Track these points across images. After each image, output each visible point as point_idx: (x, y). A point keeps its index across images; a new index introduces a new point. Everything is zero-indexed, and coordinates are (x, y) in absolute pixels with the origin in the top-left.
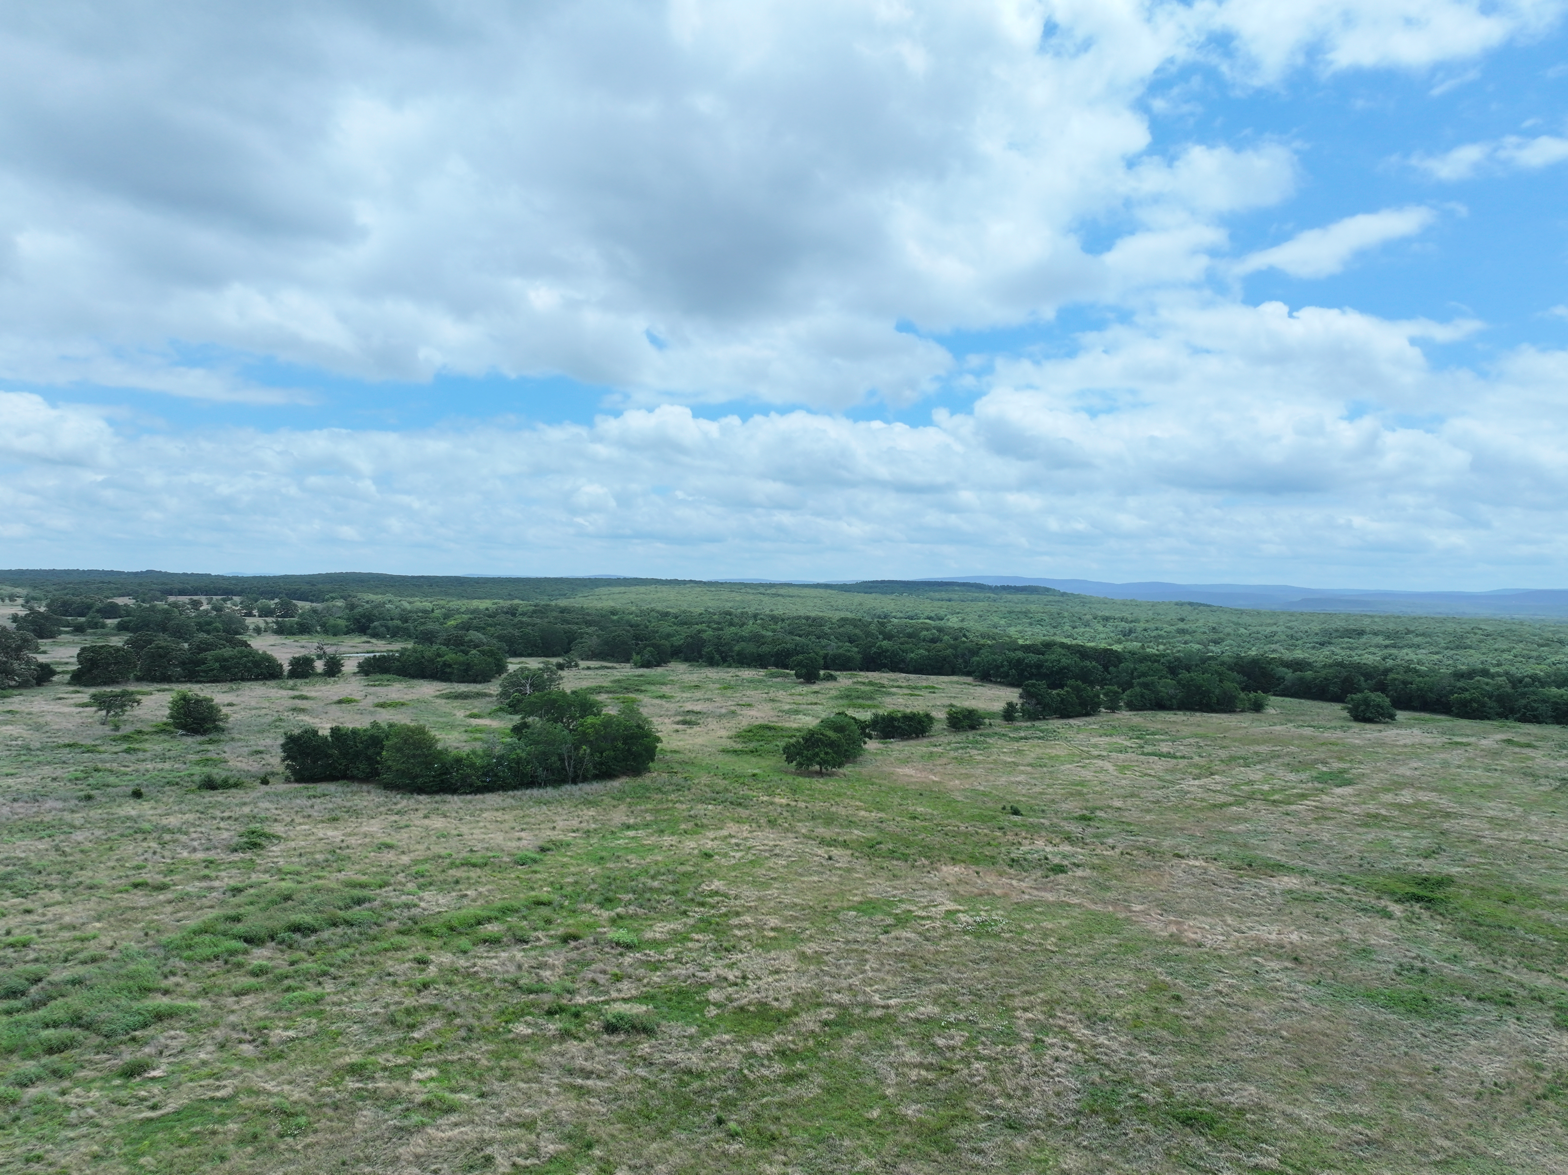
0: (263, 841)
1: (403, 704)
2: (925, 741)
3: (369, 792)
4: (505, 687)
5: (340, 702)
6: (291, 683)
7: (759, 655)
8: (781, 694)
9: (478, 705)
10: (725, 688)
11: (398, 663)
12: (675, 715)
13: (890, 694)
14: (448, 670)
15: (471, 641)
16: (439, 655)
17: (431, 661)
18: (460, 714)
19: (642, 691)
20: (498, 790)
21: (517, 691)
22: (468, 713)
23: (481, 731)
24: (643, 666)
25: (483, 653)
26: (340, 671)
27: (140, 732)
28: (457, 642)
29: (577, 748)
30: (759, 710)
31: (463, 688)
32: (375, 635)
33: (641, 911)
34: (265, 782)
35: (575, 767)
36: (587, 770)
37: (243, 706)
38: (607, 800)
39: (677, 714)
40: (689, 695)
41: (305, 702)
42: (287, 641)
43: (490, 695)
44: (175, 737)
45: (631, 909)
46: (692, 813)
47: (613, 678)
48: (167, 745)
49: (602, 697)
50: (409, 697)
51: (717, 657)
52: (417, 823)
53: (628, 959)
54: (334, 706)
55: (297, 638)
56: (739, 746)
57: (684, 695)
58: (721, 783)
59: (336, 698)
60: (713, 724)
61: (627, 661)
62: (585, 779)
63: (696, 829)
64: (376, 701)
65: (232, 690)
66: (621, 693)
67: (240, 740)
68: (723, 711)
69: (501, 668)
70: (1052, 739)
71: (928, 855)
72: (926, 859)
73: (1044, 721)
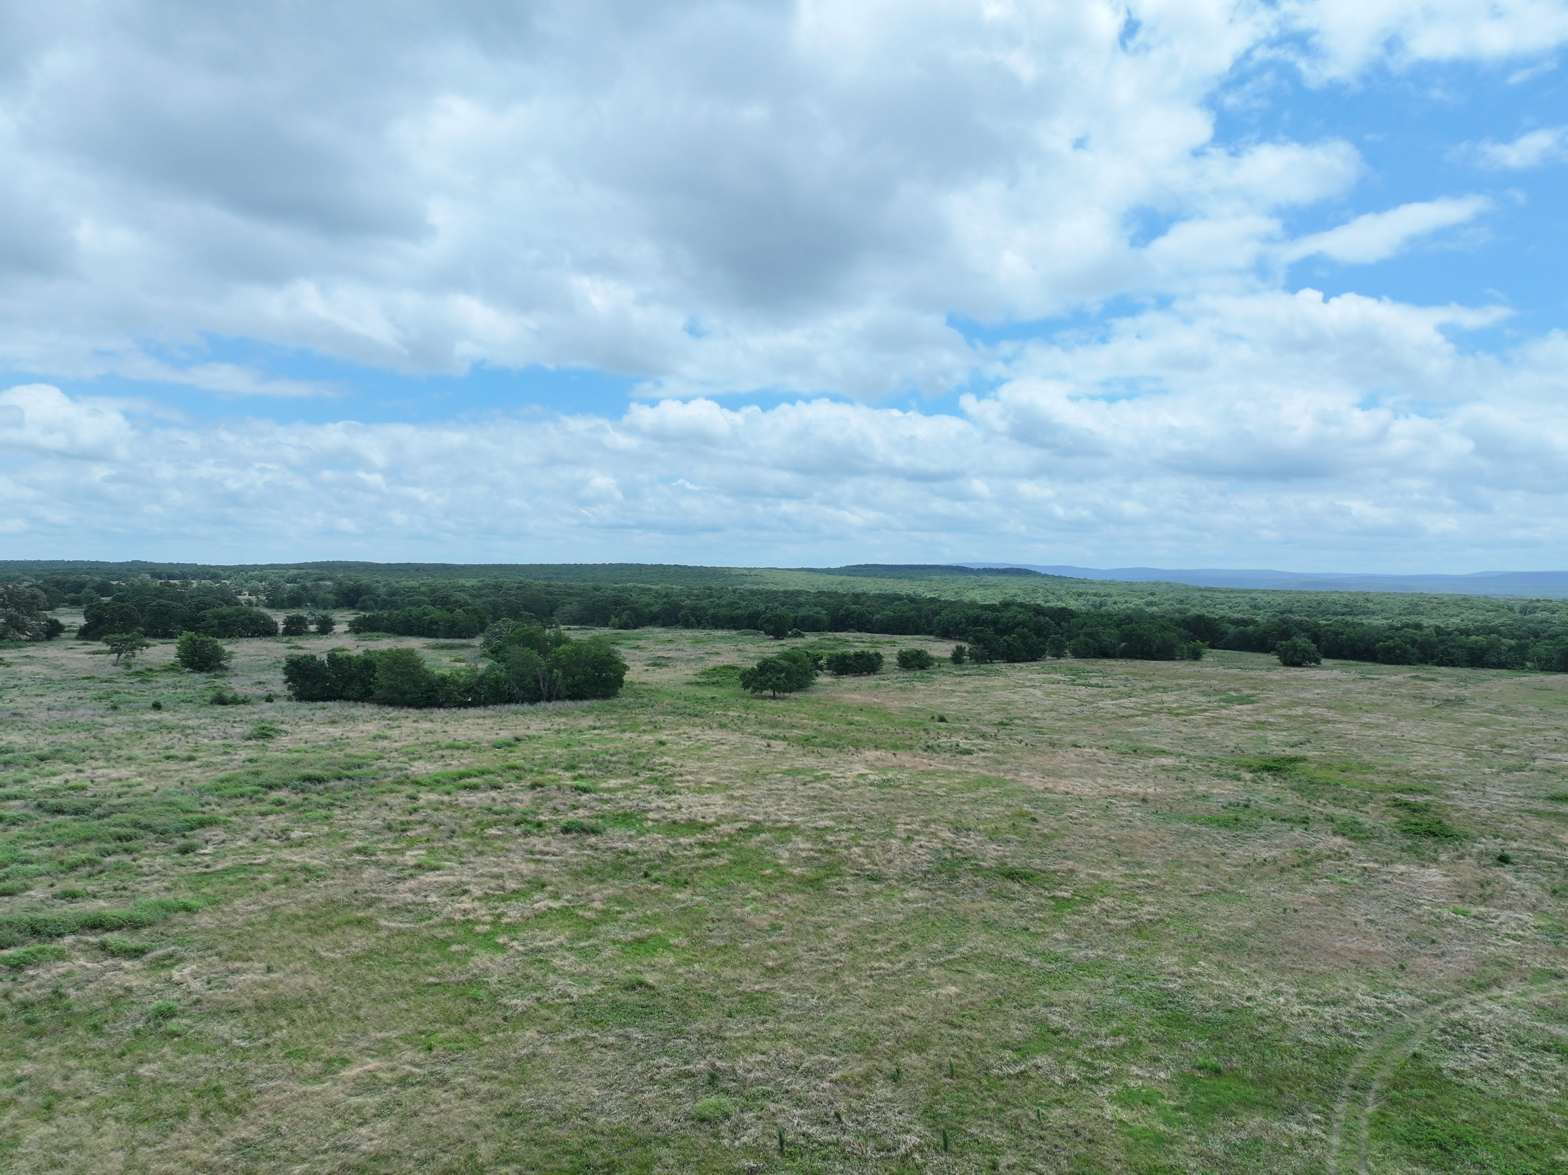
0: (273, 734)
2: (875, 676)
4: (488, 637)
6: (286, 639)
7: (732, 618)
8: (748, 646)
9: (463, 653)
10: (697, 642)
11: (386, 624)
12: (647, 660)
13: (852, 646)
14: (434, 627)
15: (457, 601)
16: (426, 615)
17: (418, 618)
18: (447, 659)
20: (480, 705)
21: (498, 638)
22: (453, 658)
24: (621, 628)
25: (467, 611)
26: (332, 630)
27: (150, 670)
28: (443, 602)
29: (550, 672)
30: (726, 656)
31: (447, 641)
32: (363, 608)
33: (598, 773)
34: (270, 700)
35: (549, 688)
36: (560, 691)
37: (244, 653)
38: (577, 712)
39: (649, 659)
40: (662, 647)
41: (300, 651)
43: (474, 647)
44: (183, 673)
45: (591, 773)
46: (652, 720)
48: (176, 679)
51: (692, 619)
52: (408, 725)
53: (585, 797)
56: (702, 680)
57: (657, 647)
58: (682, 703)
59: (329, 648)
60: (681, 666)
61: (606, 625)
62: (558, 698)
63: (654, 729)
65: (231, 643)
67: (243, 675)
68: (692, 657)
70: (994, 676)
71: (855, 744)
72: (853, 747)
73: (990, 664)
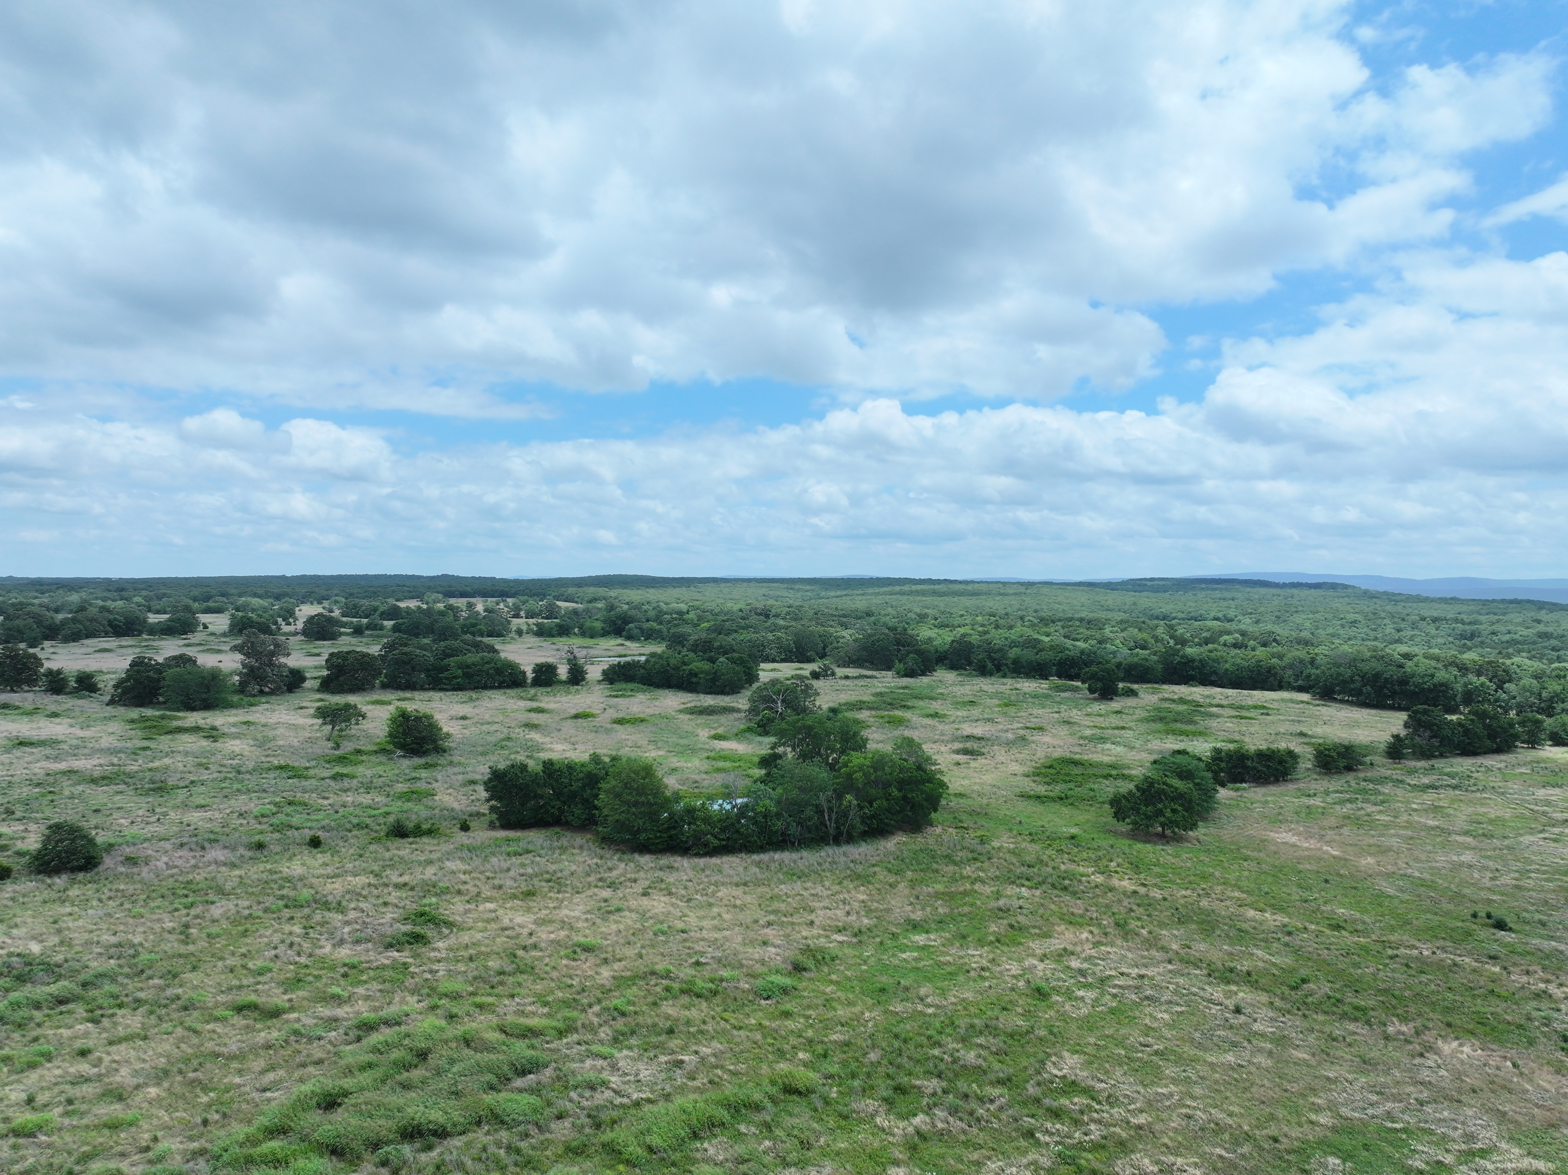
0: (429, 931)
1: (642, 721)
2: (1291, 786)
3: (581, 847)
4: (755, 702)
5: (576, 717)
6: (532, 691)
7: (1039, 664)
8: (1075, 714)
9: (725, 723)
10: (1006, 705)
11: (642, 671)
12: (953, 741)
13: (1212, 715)
14: (694, 680)
15: (721, 647)
16: (685, 664)
17: (677, 668)
18: (704, 734)
19: (909, 708)
20: (740, 851)
21: (768, 708)
22: (713, 732)
23: (725, 758)
24: (906, 675)
25: (732, 661)
26: (584, 679)
27: (359, 752)
28: (704, 648)
29: (840, 796)
30: (1054, 736)
31: (709, 700)
32: (630, 638)
34: (465, 828)
35: (837, 822)
36: (852, 826)
37: (475, 720)
38: (882, 874)
39: (955, 739)
40: (965, 713)
41: (540, 715)
42: (544, 644)
43: (738, 711)
44: (392, 759)
46: (1001, 903)
47: (874, 691)
48: (380, 770)
49: (863, 715)
50: (650, 711)
51: (990, 665)
52: (633, 904)
54: (569, 721)
55: (555, 640)
56: (1042, 790)
57: (959, 713)
58: (1032, 849)
59: (573, 712)
60: (1001, 754)
61: (889, 668)
62: (850, 839)
63: (1012, 933)
64: (616, 715)
65: (471, 699)
66: (885, 709)
67: (459, 764)
68: (1010, 736)
69: (751, 678)
70: (1473, 789)
71: (1399, 1011)
72: (1401, 1022)
73: (1443, 760)
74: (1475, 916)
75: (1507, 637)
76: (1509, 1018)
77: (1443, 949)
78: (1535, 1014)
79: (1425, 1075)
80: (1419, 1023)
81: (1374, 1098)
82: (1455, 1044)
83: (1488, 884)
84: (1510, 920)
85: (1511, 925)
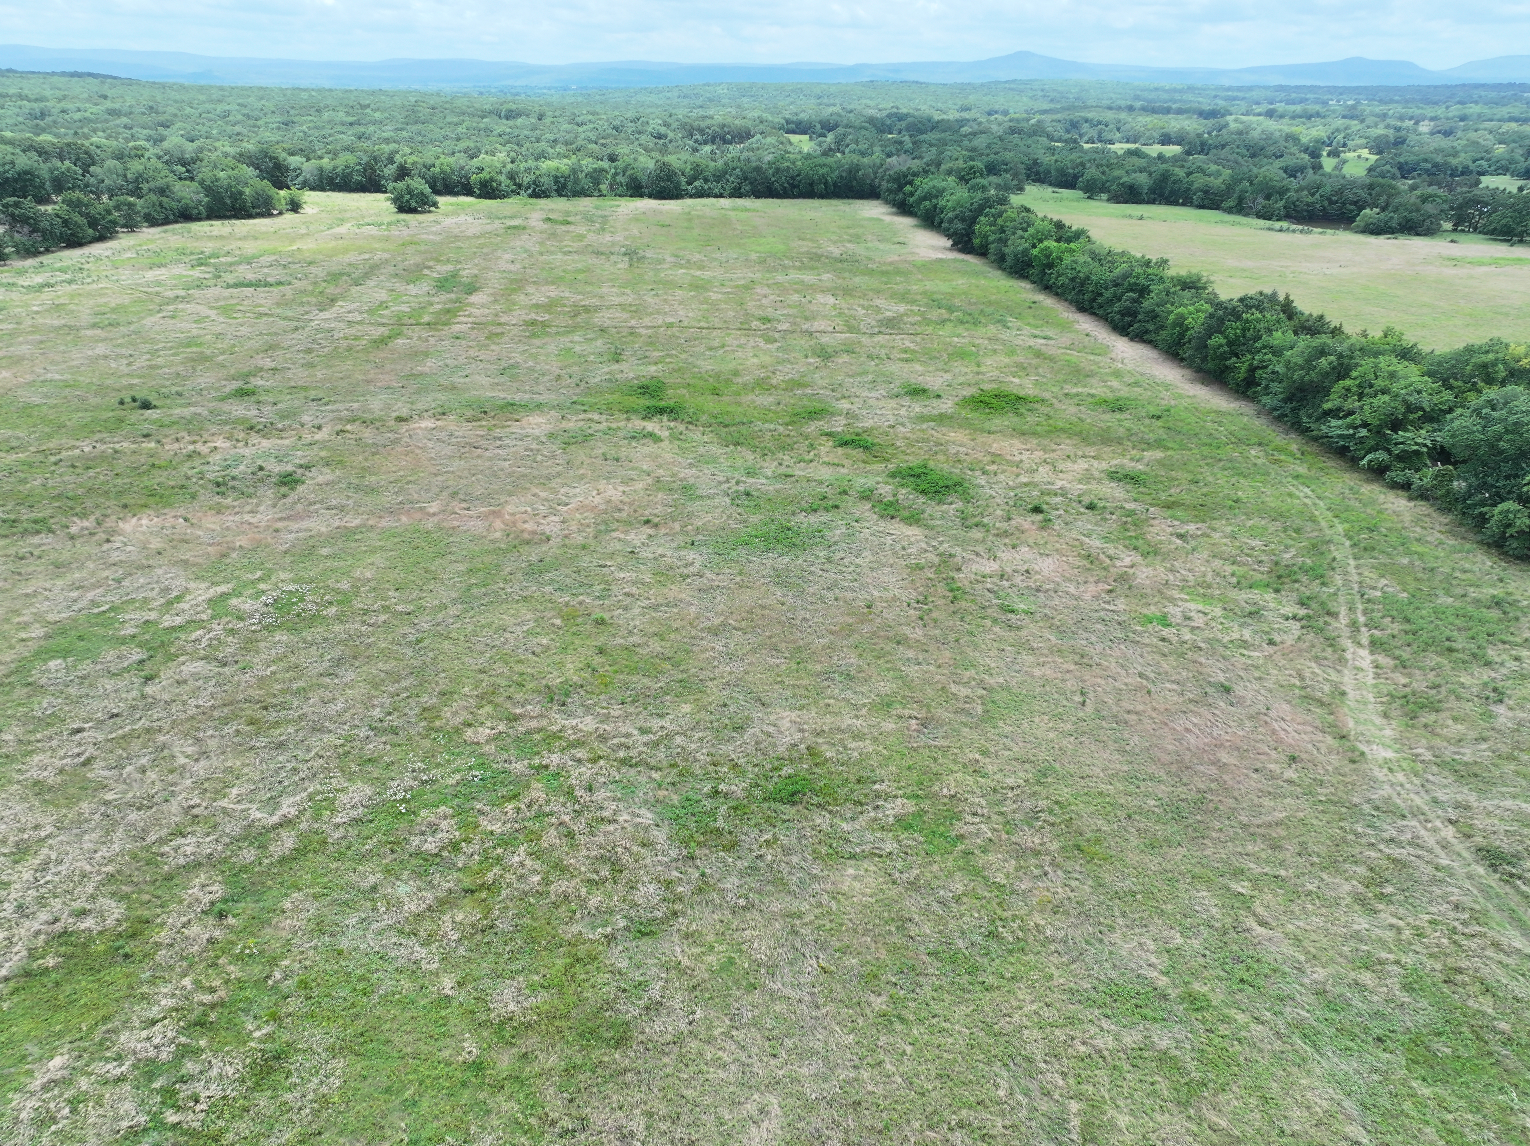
70: (89, 280)
71: (78, 510)
72: (81, 518)
73: (50, 256)
74: (122, 403)
75: (77, 116)
76: (172, 483)
77: (102, 441)
78: (190, 473)
79: (115, 557)
80: (98, 514)
81: (75, 594)
82: (134, 520)
83: (126, 370)
84: (153, 399)
85: (154, 403)
